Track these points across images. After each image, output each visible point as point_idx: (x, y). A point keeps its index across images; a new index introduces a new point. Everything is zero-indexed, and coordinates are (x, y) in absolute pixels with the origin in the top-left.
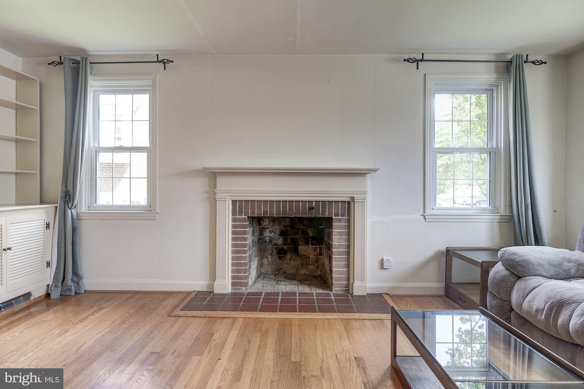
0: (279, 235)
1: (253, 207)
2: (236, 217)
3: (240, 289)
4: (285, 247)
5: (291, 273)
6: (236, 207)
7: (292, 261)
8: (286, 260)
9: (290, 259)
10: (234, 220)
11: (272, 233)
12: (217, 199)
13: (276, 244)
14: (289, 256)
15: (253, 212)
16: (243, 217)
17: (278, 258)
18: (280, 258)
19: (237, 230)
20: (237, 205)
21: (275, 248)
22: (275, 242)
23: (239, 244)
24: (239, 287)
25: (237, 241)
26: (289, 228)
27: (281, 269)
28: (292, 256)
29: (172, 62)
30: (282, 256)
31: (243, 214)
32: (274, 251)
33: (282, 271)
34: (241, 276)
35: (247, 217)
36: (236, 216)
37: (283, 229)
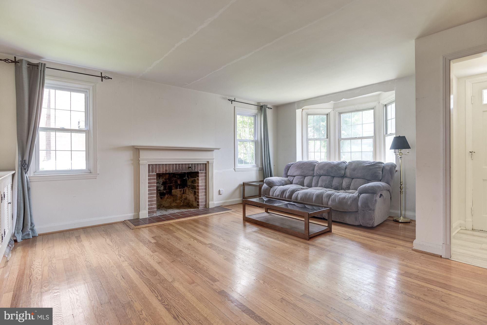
0: (162, 185)
1: (159, 168)
2: (150, 174)
3: (153, 215)
4: (165, 191)
5: (167, 206)
6: (150, 168)
7: (168, 199)
8: (165, 199)
9: (167, 198)
10: (149, 176)
11: (158, 184)
12: (140, 164)
13: (160, 190)
14: (166, 196)
15: (159, 171)
16: (154, 173)
17: (160, 198)
18: (161, 198)
19: (151, 181)
20: (151, 167)
21: (159, 193)
22: (159, 189)
23: (152, 189)
24: (152, 214)
25: (150, 188)
26: (167, 180)
27: (161, 205)
28: (168, 196)
29: (111, 79)
30: (162, 197)
31: (154, 172)
32: (158, 194)
33: (162, 206)
34: (153, 207)
35: (156, 174)
37: (165, 181)
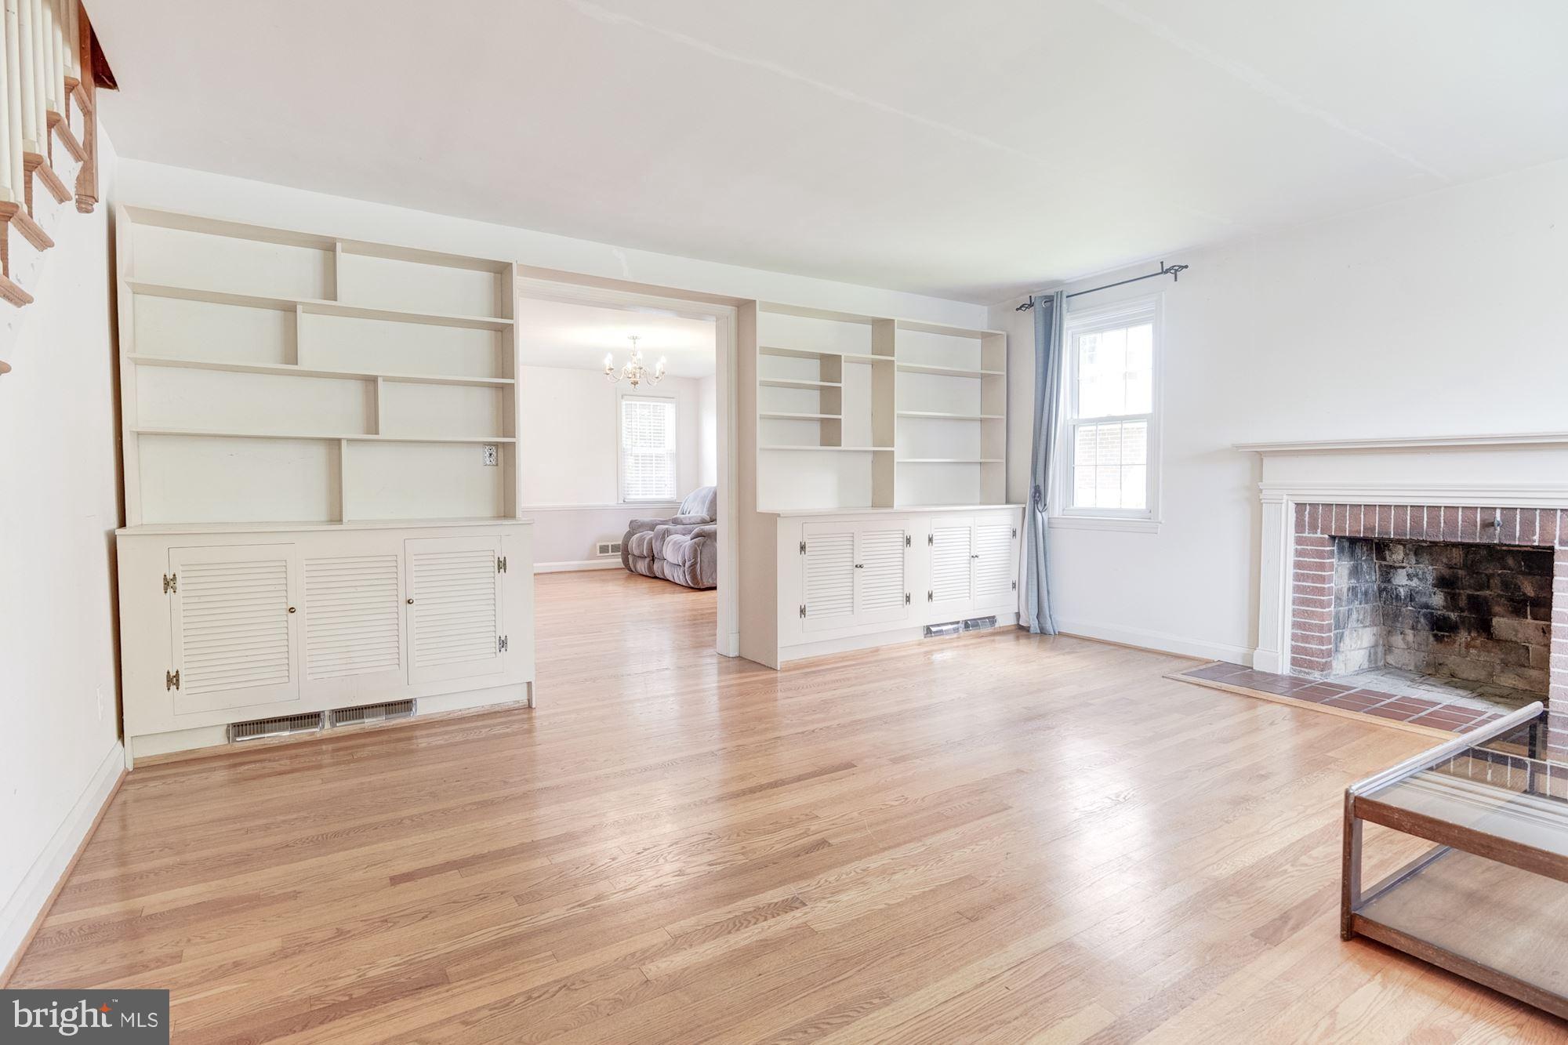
0: (1434, 586)
1: (1341, 518)
2: (1304, 535)
4: (1453, 616)
5: (1471, 679)
6: (1303, 515)
7: (1472, 651)
8: (1457, 645)
9: (1468, 646)
10: (1299, 541)
11: (1415, 580)
12: (1262, 501)
13: (1427, 606)
14: (1463, 636)
15: (1338, 528)
16: (1319, 535)
17: (1431, 639)
18: (1438, 639)
19: (1306, 559)
20: (1307, 513)
21: (1425, 615)
22: (1424, 600)
23: (1309, 587)
26: (1460, 572)
27: (1440, 664)
28: (1473, 639)
29: (1186, 267)
30: (1444, 635)
31: (1319, 531)
32: (1422, 620)
33: (1445, 670)
35: (1327, 536)
36: (1304, 533)
37: (1446, 572)
